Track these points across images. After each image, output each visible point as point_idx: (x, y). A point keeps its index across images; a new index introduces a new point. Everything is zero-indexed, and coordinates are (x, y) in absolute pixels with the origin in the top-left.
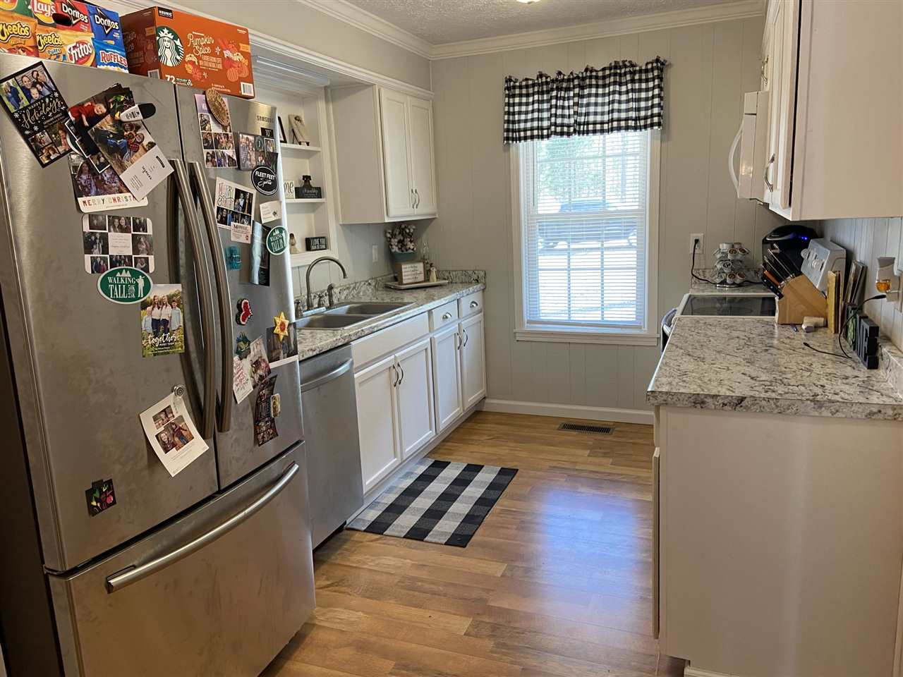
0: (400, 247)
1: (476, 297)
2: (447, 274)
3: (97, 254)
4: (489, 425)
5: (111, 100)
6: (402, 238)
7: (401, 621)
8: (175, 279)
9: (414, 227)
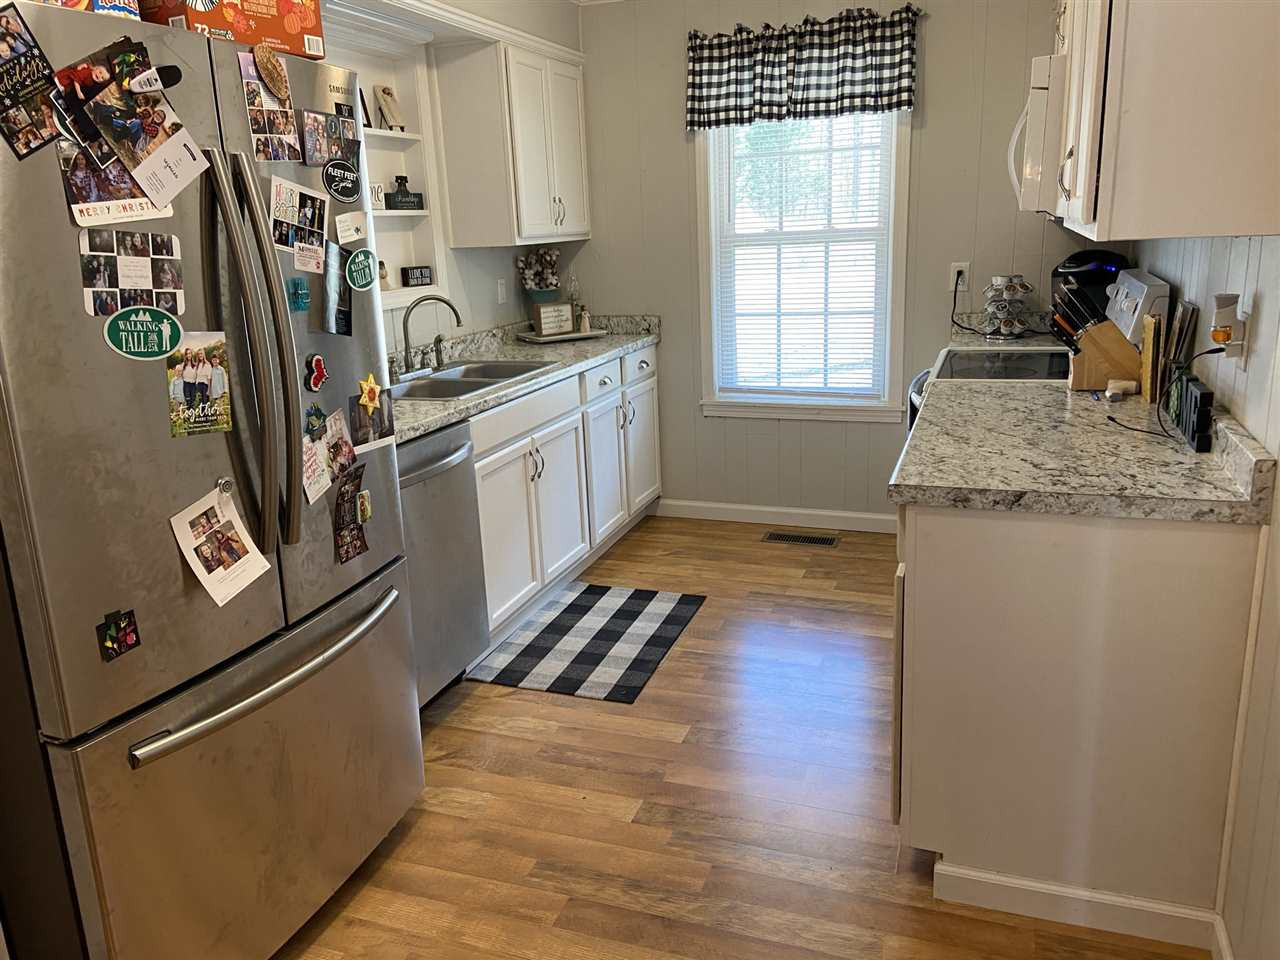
0: (537, 281)
1: (648, 354)
2: (605, 321)
3: (102, 287)
4: (665, 536)
5: (116, 61)
6: (540, 269)
7: (544, 805)
8: (216, 325)
9: (558, 253)
